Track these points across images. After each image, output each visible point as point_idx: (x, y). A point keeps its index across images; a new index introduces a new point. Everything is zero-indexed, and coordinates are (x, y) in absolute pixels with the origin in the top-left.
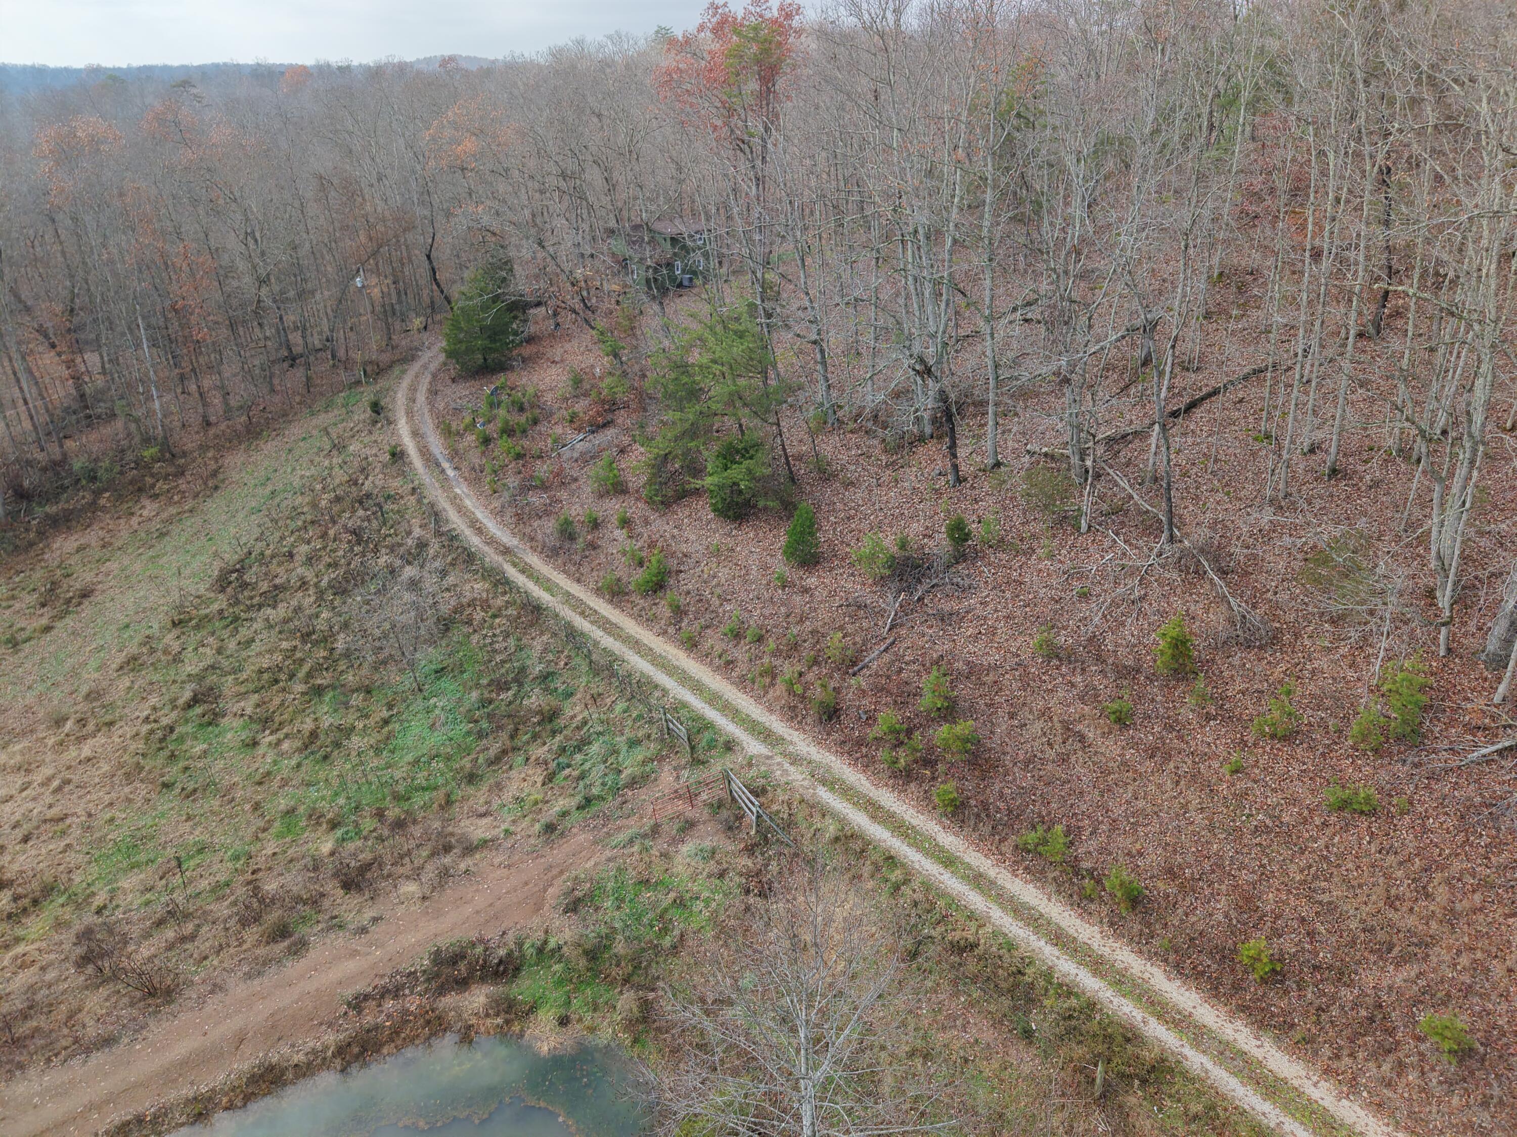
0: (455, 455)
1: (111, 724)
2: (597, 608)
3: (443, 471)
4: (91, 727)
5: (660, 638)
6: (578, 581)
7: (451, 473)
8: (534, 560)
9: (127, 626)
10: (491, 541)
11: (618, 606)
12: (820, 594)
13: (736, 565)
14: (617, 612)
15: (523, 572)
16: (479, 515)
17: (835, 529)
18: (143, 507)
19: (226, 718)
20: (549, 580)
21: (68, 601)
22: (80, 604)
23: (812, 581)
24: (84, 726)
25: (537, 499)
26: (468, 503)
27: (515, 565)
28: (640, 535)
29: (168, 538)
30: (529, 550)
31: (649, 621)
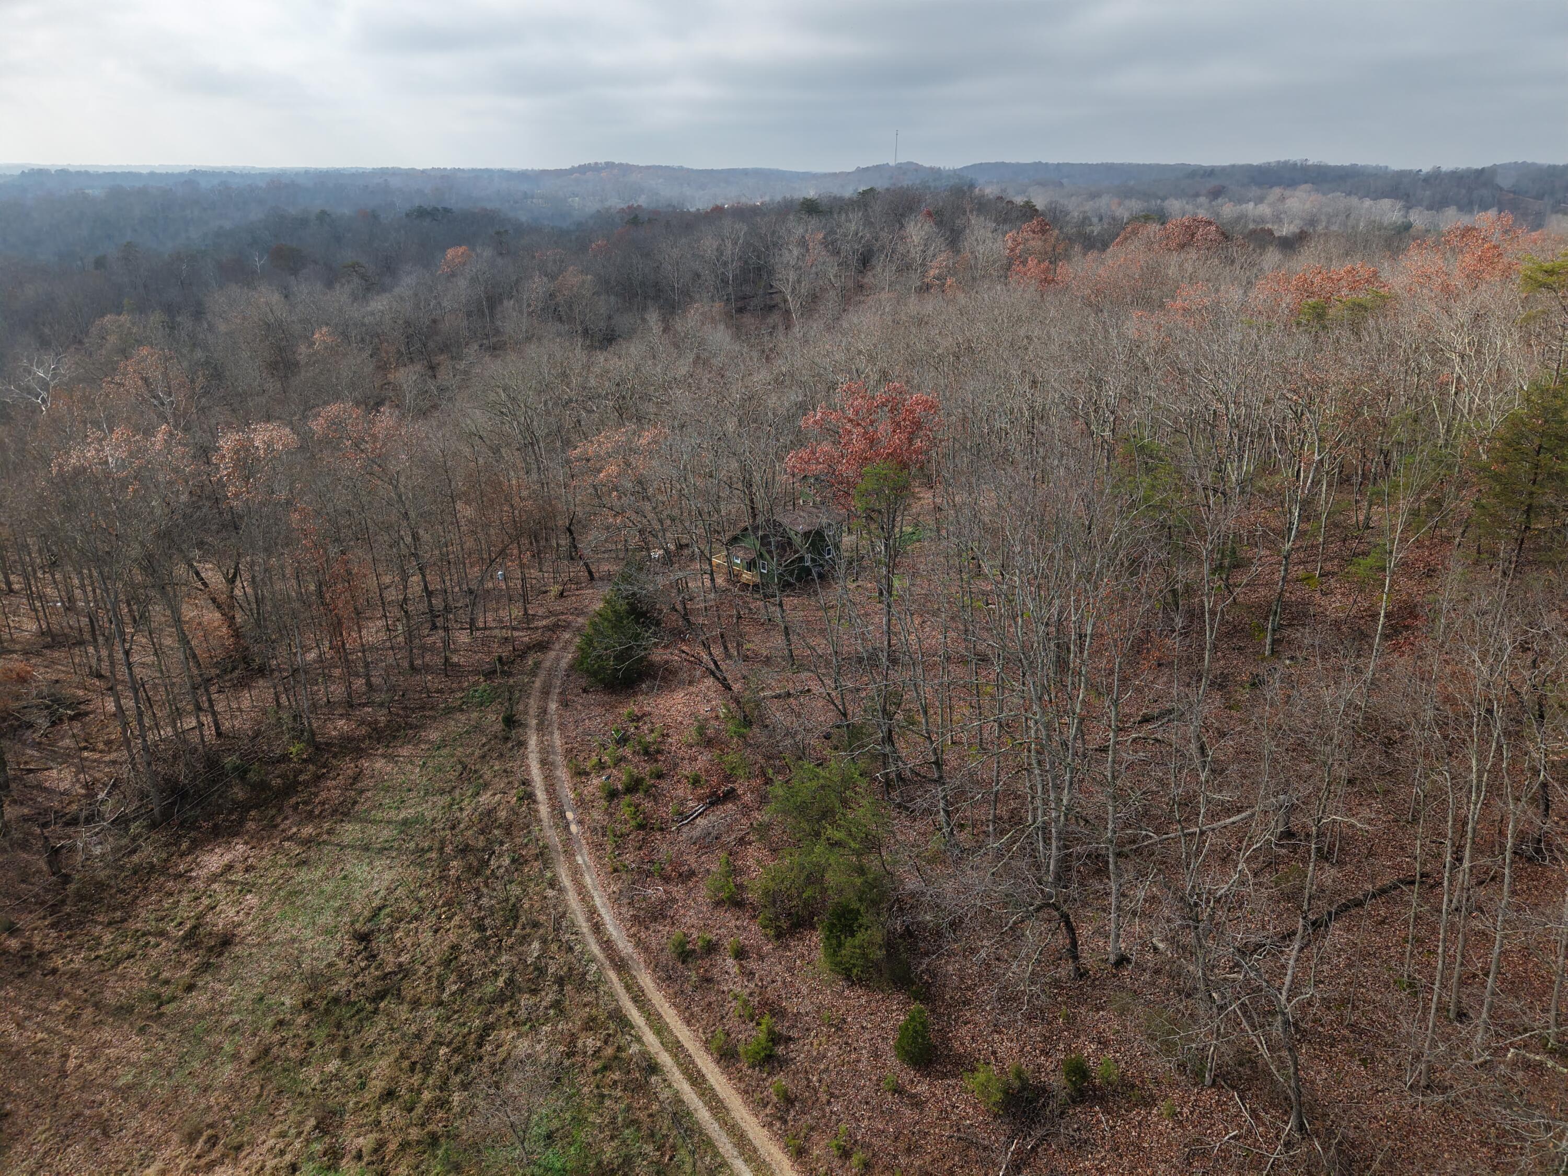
0: (582, 803)
1: (239, 1148)
2: (704, 1071)
3: (567, 827)
4: (219, 1148)
5: (765, 1131)
6: (688, 1023)
7: (574, 828)
8: (646, 980)
9: (261, 999)
10: (608, 945)
11: (725, 1070)
12: (931, 1112)
13: (846, 1043)
14: (723, 1079)
15: (635, 1000)
16: (598, 902)
17: (949, 1015)
18: (286, 818)
19: (345, 1161)
20: (660, 1017)
21: (210, 949)
22: (220, 954)
23: (922, 1088)
24: (214, 1145)
25: (656, 892)
26: (588, 880)
27: (628, 988)
28: (752, 973)
29: (305, 868)
30: (642, 965)
31: (758, 1104)
